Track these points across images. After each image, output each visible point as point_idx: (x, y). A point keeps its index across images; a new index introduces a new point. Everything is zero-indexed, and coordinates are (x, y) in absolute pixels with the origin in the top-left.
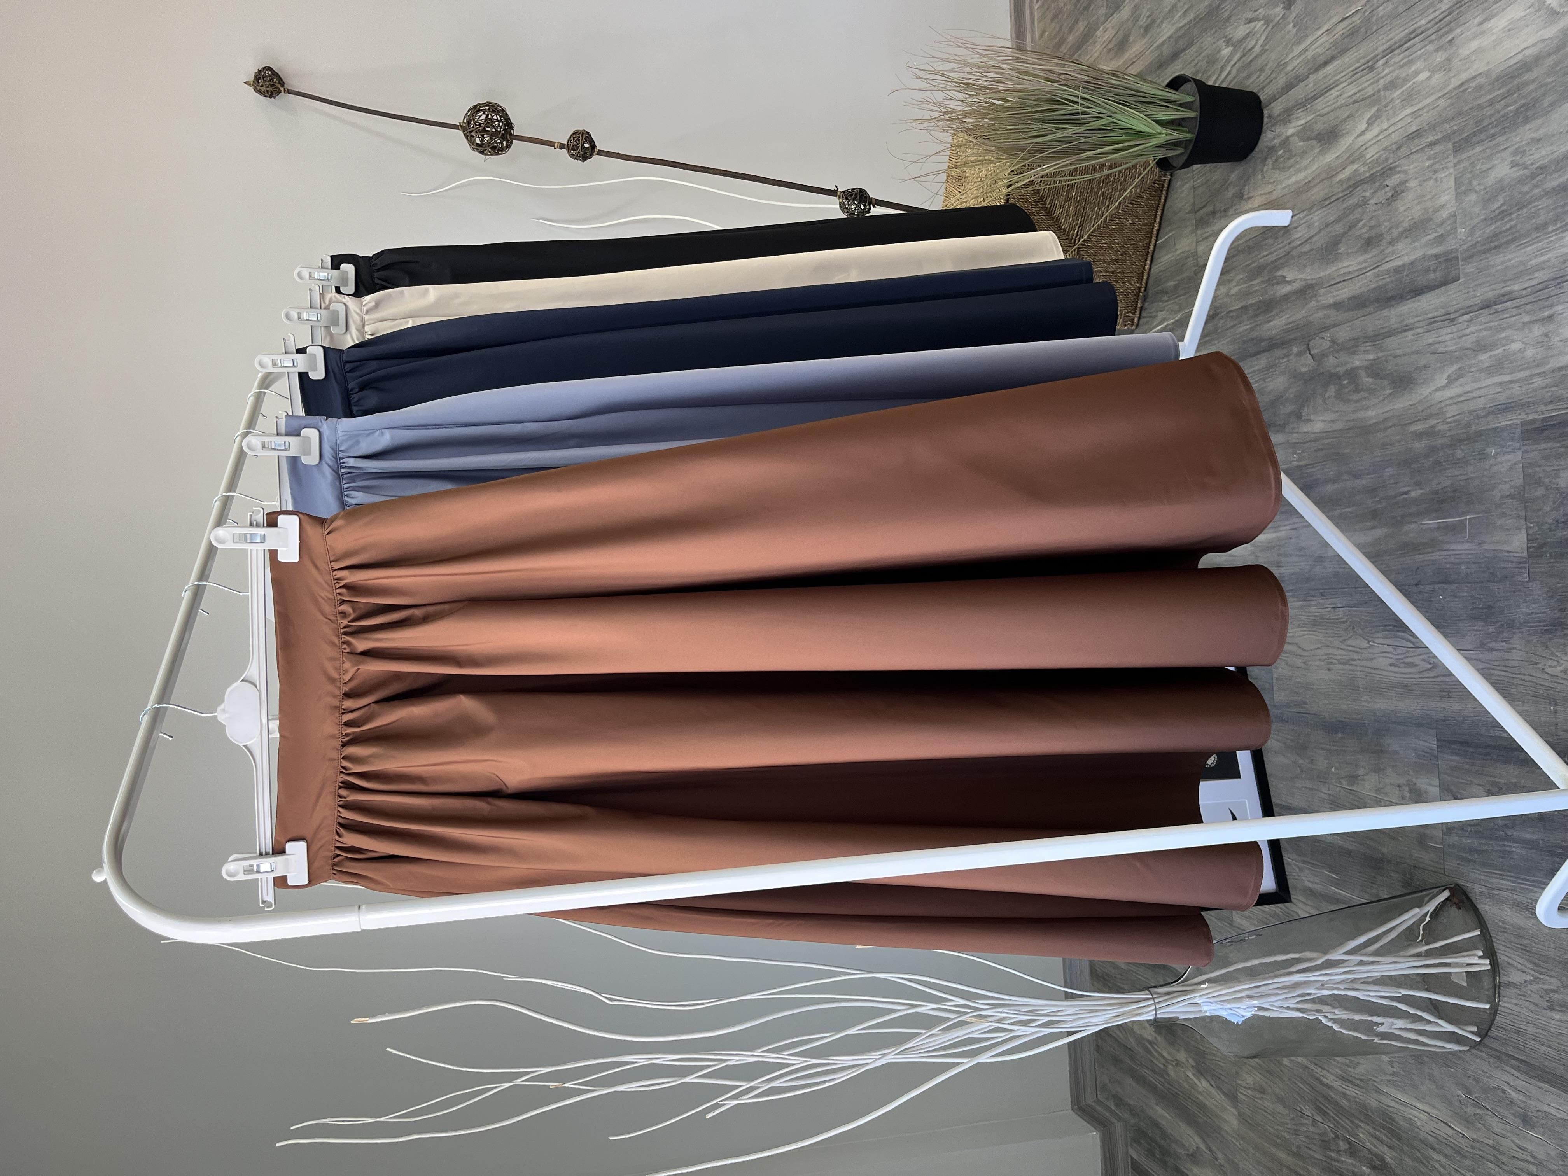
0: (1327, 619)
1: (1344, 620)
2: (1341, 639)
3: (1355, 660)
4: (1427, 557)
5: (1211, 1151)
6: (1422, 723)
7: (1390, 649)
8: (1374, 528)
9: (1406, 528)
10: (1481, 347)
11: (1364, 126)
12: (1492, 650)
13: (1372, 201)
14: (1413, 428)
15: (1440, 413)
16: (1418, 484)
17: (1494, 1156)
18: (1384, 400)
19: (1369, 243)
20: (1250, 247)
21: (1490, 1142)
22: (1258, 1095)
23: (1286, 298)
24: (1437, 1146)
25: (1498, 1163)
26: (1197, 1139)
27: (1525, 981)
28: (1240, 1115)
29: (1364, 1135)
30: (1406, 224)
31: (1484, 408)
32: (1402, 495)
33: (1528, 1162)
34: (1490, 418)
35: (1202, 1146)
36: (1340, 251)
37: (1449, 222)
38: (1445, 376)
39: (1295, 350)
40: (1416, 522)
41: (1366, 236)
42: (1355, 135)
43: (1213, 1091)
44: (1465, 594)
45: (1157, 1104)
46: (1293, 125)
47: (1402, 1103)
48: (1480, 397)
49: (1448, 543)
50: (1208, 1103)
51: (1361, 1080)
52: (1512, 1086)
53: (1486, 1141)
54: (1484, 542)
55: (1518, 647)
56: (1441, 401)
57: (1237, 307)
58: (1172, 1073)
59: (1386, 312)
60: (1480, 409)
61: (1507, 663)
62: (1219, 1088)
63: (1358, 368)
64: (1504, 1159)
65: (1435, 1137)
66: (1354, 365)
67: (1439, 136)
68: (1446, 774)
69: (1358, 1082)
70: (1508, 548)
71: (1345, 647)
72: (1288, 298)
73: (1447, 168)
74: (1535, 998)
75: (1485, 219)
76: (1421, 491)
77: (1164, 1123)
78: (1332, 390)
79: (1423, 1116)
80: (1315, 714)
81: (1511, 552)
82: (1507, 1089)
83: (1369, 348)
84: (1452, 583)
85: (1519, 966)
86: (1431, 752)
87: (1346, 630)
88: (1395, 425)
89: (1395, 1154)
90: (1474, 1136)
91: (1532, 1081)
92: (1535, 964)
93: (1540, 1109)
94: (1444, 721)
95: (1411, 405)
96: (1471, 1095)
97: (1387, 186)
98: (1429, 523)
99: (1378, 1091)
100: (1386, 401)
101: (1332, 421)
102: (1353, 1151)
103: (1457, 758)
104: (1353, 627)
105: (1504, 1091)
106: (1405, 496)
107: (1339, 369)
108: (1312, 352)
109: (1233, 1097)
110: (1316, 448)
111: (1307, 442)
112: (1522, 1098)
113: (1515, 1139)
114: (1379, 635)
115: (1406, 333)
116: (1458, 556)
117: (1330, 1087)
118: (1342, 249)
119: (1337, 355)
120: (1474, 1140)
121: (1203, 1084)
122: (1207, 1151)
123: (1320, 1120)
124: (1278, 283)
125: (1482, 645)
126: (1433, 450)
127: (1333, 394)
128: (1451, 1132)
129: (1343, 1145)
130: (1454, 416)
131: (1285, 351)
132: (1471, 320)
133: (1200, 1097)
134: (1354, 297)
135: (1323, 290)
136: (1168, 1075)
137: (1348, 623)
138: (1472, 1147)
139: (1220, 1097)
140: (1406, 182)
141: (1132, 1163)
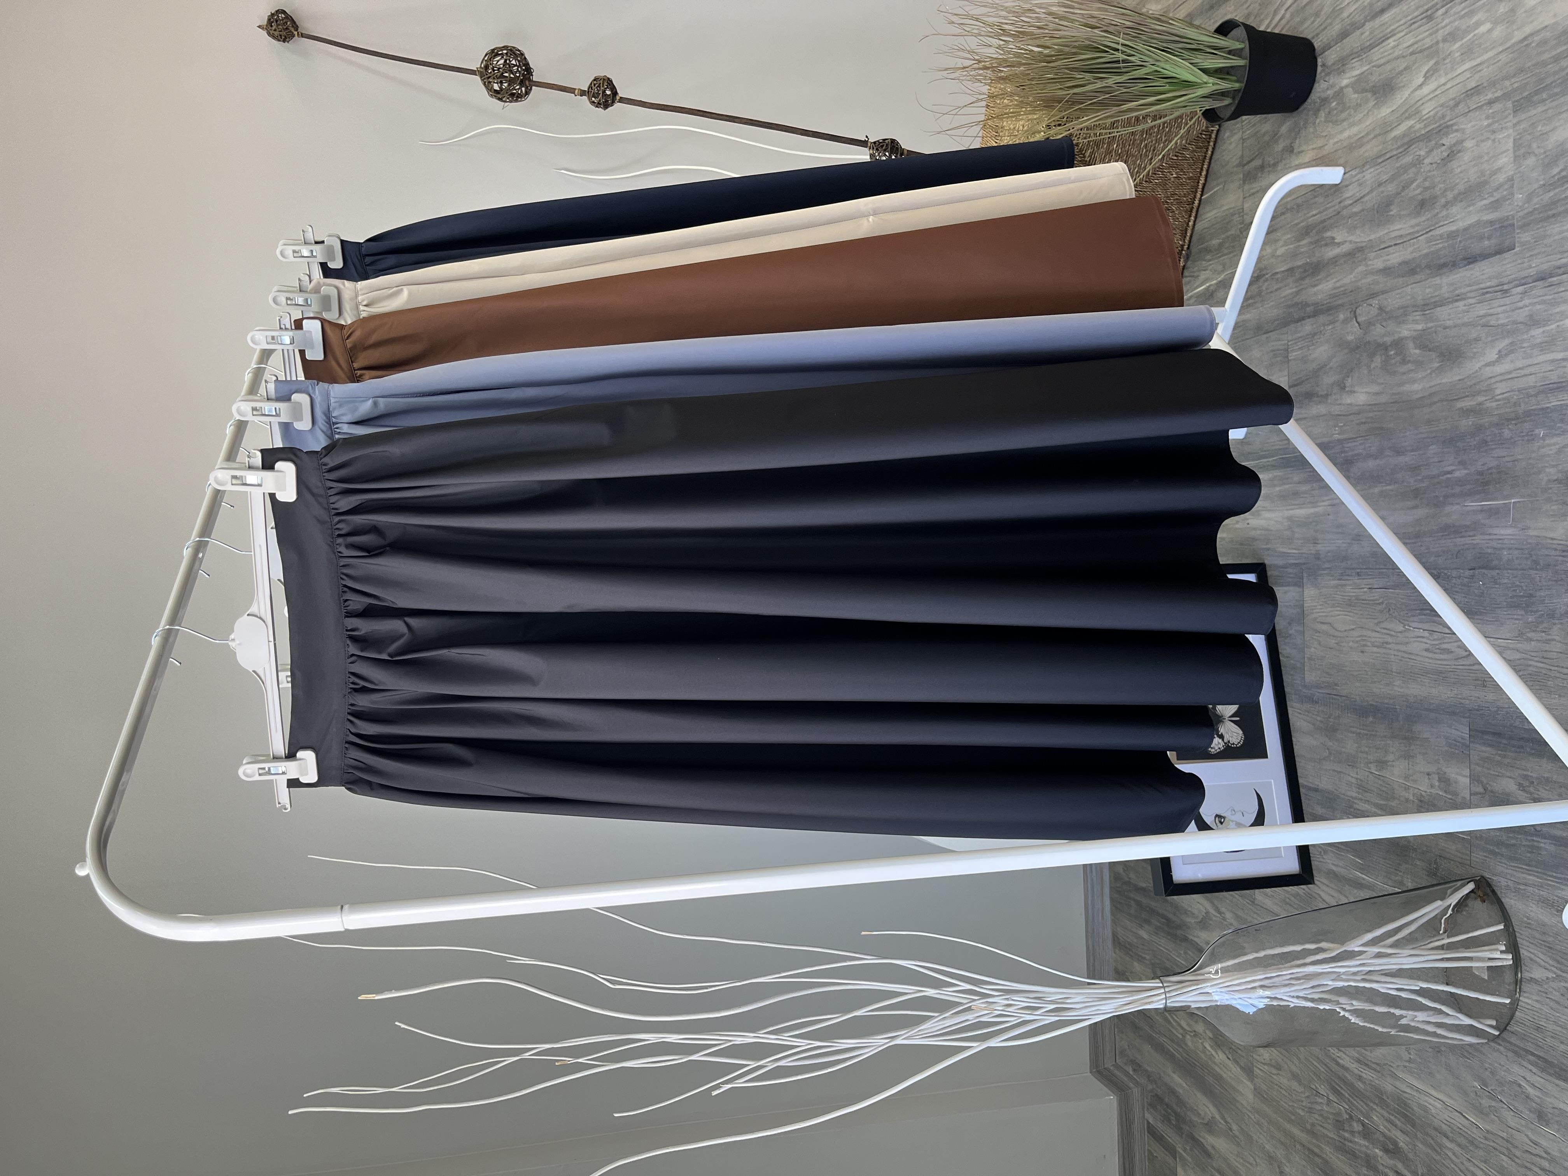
0: (1363, 600)
1: (1380, 601)
2: (1376, 621)
3: (1390, 644)
4: (1468, 540)
5: (1226, 1122)
6: (1453, 711)
7: (1426, 634)
8: (1415, 507)
9: (1448, 509)
10: (1533, 321)
11: (1421, 80)
12: (1531, 640)
13: (1427, 161)
14: (1460, 404)
15: (1489, 390)
16: (1462, 463)
17: (1508, 1149)
18: (1431, 374)
19: (1423, 205)
20: (1298, 206)
21: (1504, 1135)
22: (1274, 1071)
23: (1334, 261)
24: (1451, 1135)
25: (1512, 1157)
26: (1213, 1109)
27: (1548, 978)
28: (1255, 1089)
29: (1378, 1120)
30: (1461, 187)
31: (1535, 387)
32: (1445, 474)
33: (1541, 1157)
34: (1540, 397)
35: (1218, 1117)
36: (1391, 213)
37: (1506, 187)
38: (1496, 351)
39: (1342, 317)
40: (1458, 504)
41: (1420, 197)
42: (1411, 89)
43: (1229, 1063)
44: (1506, 581)
45: (1174, 1072)
46: (1348, 75)
47: (1418, 1090)
48: (1531, 375)
49: (1491, 527)
50: (1224, 1075)
51: (1378, 1064)
52: (1528, 1081)
53: (1501, 1134)
54: (1528, 528)
55: (1557, 638)
56: (1491, 378)
57: (1283, 269)
58: (1190, 1044)
59: (1437, 280)
60: (1530, 387)
61: (1545, 655)
62: (1237, 1062)
63: (1406, 338)
64: (1518, 1153)
65: (1449, 1126)
66: (1401, 335)
67: (1499, 94)
68: (1477, 764)
69: (1374, 1066)
70: (1551, 536)
71: (1379, 629)
72: (1336, 262)
73: (1506, 128)
74: (1556, 996)
75: (1544, 185)
76: (1466, 471)
77: (1181, 1091)
78: (1378, 361)
79: (1439, 1105)
80: (1347, 697)
81: (1555, 539)
82: (1523, 1084)
83: (1418, 318)
84: (1493, 568)
85: (1542, 963)
86: (1463, 741)
87: (1381, 611)
88: (1442, 401)
89: (1408, 1139)
90: (1488, 1128)
91: (1549, 1078)
92: (1558, 962)
93: (1556, 1106)
94: (1477, 710)
95: (1459, 380)
96: (1487, 1087)
97: (1444, 145)
98: (1473, 504)
99: (1395, 1077)
100: (1434, 375)
101: (1377, 394)
102: (1367, 1133)
103: (1489, 749)
104: (1389, 610)
105: (1520, 1086)
106: (1449, 476)
107: (1386, 339)
108: (1359, 320)
109: (1249, 1071)
110: (1358, 422)
111: (1351, 414)
112: (1538, 1093)
113: (1529, 1134)
114: (1415, 619)
115: (1457, 304)
116: (1500, 541)
117: (1346, 1069)
118: (1394, 211)
119: (1384, 324)
120: (1488, 1132)
121: (1220, 1057)
122: (1222, 1122)
123: (1335, 1100)
124: (1326, 245)
125: (1521, 634)
126: (1479, 428)
127: (1379, 365)
128: (1465, 1122)
129: (1357, 1127)
130: (1503, 394)
131: (1331, 318)
132: (1526, 292)
133: (1216, 1068)
134: (1404, 263)
135: (1373, 254)
136: (1186, 1045)
137: (1384, 606)
138: (1486, 1139)
139: (1236, 1070)
140: (1462, 141)
141: (1148, 1127)
